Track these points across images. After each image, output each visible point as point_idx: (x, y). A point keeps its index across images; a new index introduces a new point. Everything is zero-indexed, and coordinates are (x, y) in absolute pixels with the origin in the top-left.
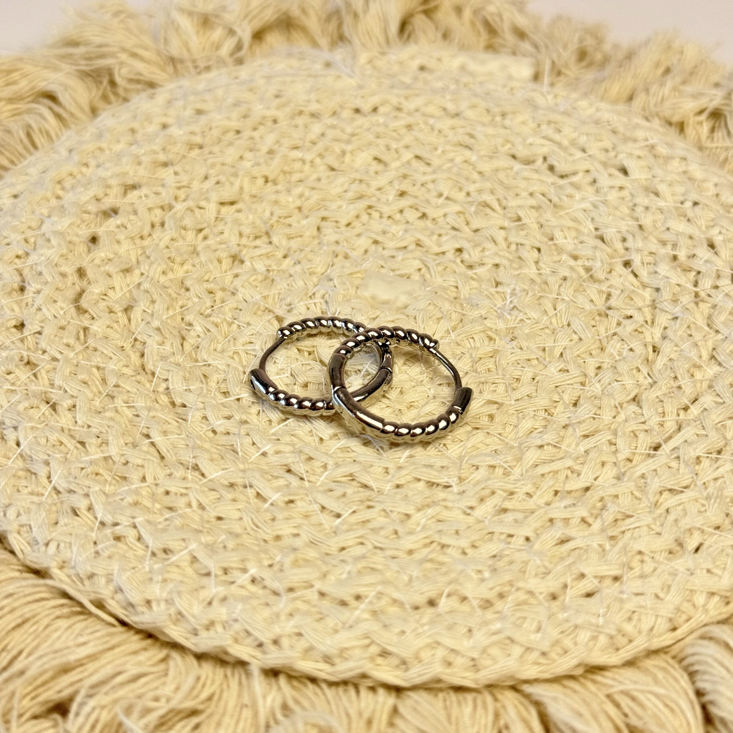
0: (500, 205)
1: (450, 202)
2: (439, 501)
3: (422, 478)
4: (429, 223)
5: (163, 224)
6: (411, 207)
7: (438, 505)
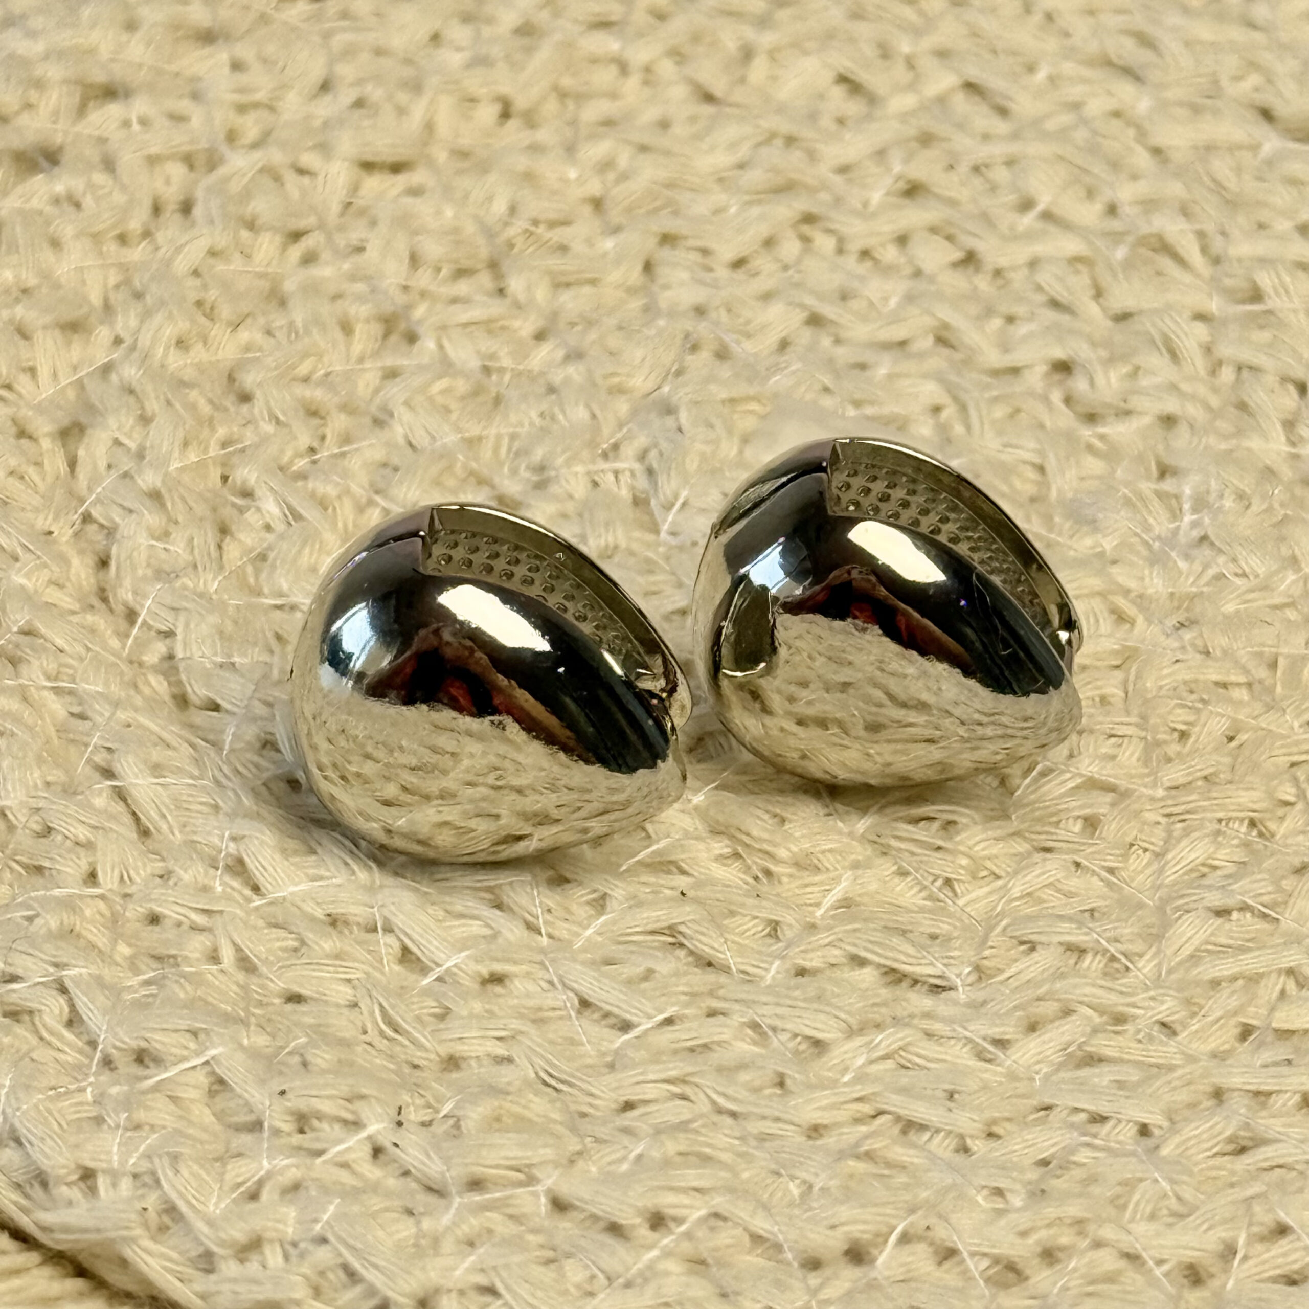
0: (1204, 250)
1: (1052, 228)
2: (912, 1016)
3: (869, 956)
4: (983, 283)
5: (186, 208)
6: (933, 230)
7: (907, 1025)
